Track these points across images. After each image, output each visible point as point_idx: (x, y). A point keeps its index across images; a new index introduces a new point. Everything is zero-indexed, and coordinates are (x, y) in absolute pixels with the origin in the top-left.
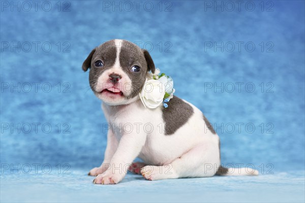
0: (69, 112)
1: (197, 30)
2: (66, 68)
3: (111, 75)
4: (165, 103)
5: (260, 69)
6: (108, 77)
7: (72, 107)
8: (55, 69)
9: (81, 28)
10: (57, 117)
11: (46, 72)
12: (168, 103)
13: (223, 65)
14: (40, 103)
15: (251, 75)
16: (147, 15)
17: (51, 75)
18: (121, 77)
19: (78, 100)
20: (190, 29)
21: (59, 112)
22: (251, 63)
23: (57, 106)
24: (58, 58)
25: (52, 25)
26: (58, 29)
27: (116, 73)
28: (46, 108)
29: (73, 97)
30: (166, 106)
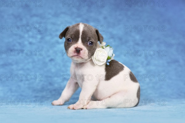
0: (28, 69)
1: (105, 18)
2: (26, 43)
3: (76, 48)
4: (108, 62)
5: (143, 41)
6: (74, 49)
7: (30, 66)
8: (20, 44)
9: (35, 19)
10: (21, 72)
11: (14, 45)
12: (109, 62)
13: (120, 39)
14: (11, 64)
15: (138, 44)
16: (75, 10)
17: (18, 47)
18: (82, 49)
19: (34, 62)
20: (101, 18)
21: (22, 69)
22: (137, 37)
23: (21, 65)
24: (21, 37)
25: (18, 17)
26: (21, 20)
27: (79, 47)
28: (14, 67)
29: (30, 60)
30: (108, 64)
